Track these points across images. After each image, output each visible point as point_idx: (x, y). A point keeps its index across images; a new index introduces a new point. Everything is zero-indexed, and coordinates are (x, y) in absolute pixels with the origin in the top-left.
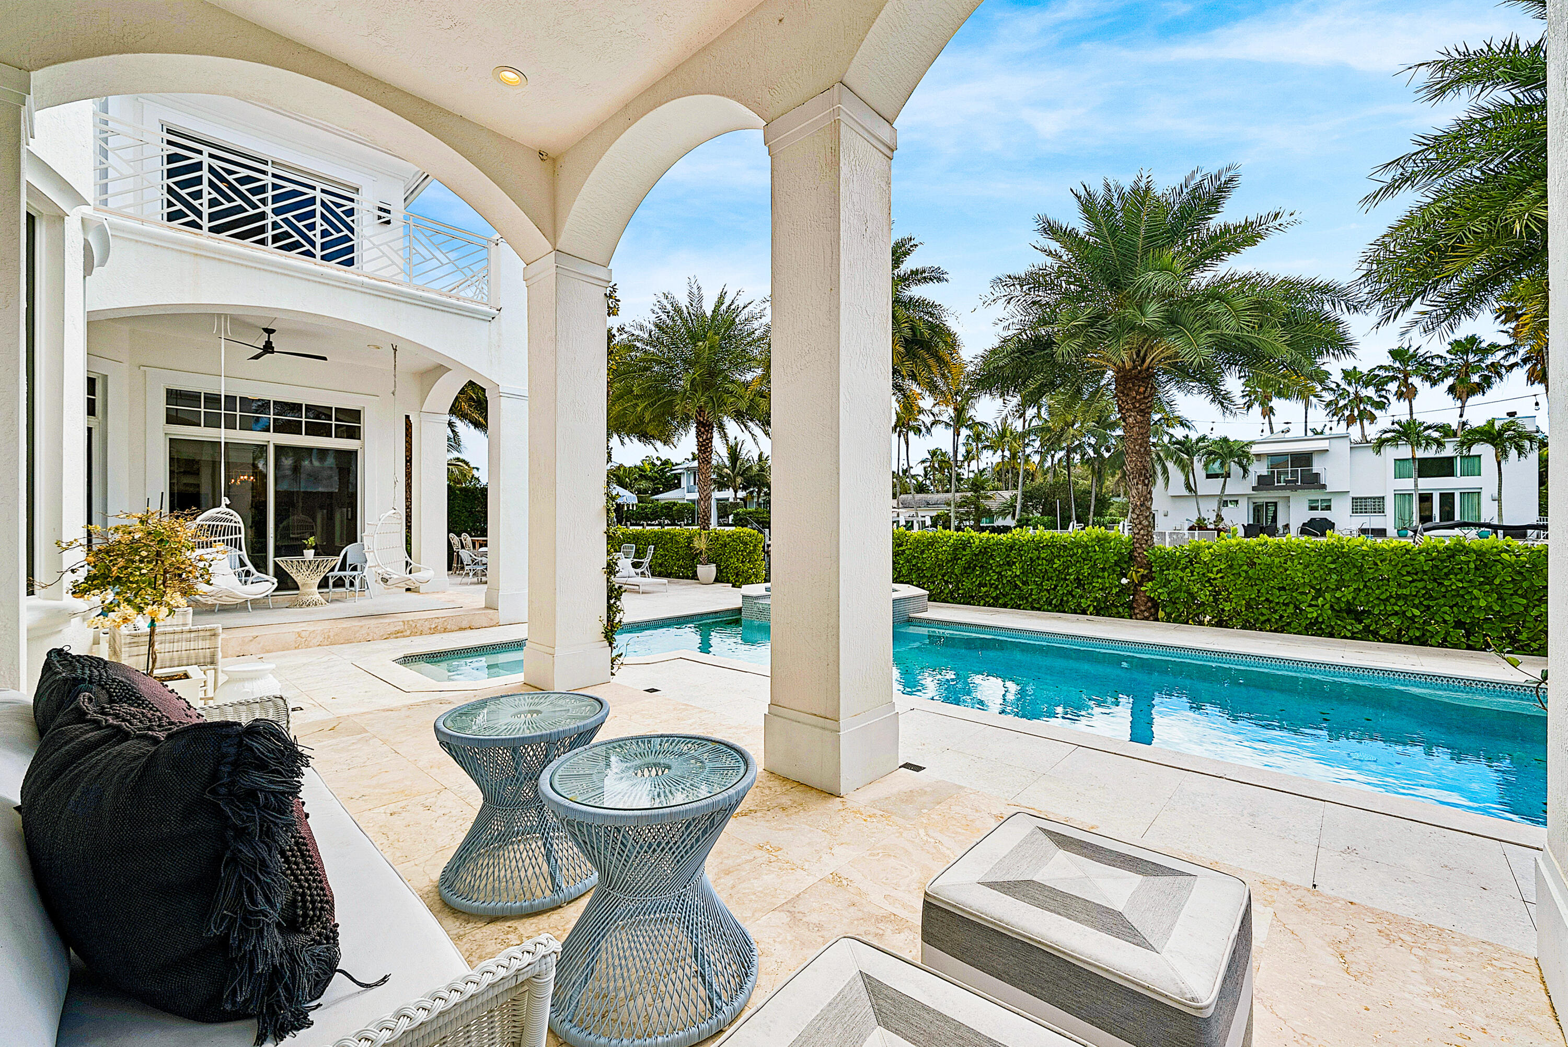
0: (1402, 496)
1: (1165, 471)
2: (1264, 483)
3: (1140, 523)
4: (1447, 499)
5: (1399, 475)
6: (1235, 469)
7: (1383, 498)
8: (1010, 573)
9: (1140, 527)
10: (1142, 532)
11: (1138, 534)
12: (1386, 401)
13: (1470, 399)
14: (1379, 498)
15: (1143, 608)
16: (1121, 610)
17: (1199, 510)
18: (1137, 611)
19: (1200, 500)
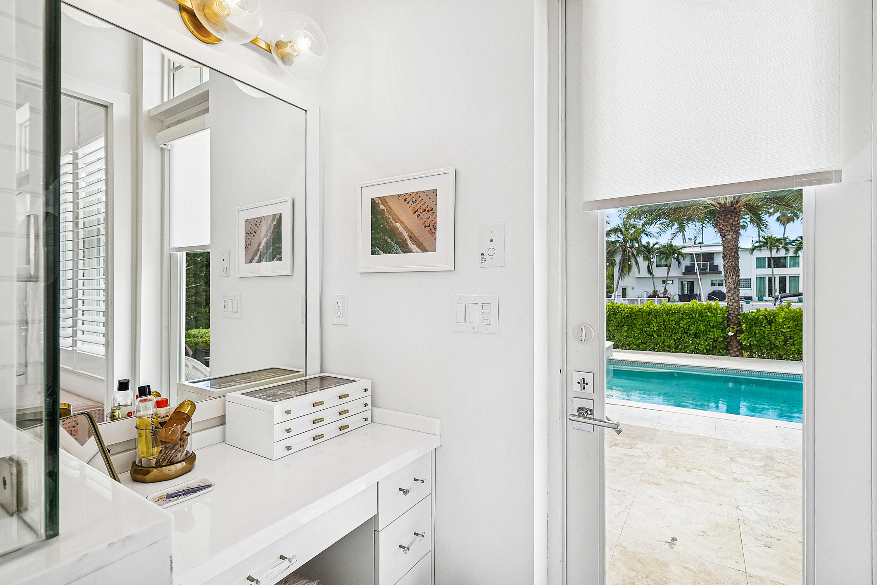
0: (761, 279)
1: (637, 263)
2: (689, 270)
3: (734, 299)
4: (783, 280)
5: (759, 266)
6: (674, 262)
7: (750, 279)
8: (649, 329)
9: (733, 301)
10: (735, 304)
11: (732, 305)
12: (746, 224)
13: (787, 225)
14: (748, 279)
15: (735, 350)
16: (721, 351)
17: (654, 285)
18: (731, 352)
19: (655, 279)
